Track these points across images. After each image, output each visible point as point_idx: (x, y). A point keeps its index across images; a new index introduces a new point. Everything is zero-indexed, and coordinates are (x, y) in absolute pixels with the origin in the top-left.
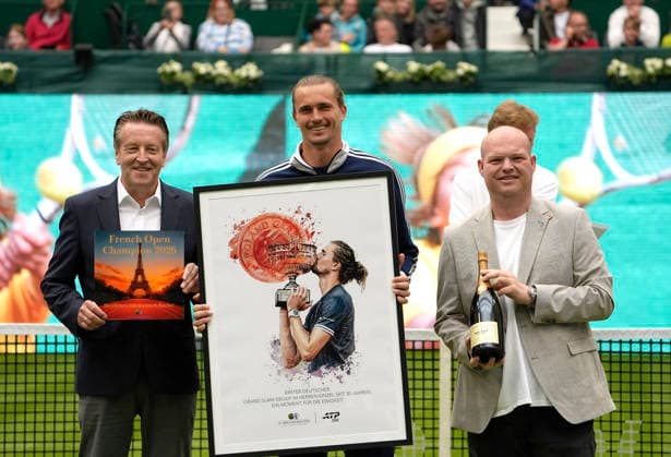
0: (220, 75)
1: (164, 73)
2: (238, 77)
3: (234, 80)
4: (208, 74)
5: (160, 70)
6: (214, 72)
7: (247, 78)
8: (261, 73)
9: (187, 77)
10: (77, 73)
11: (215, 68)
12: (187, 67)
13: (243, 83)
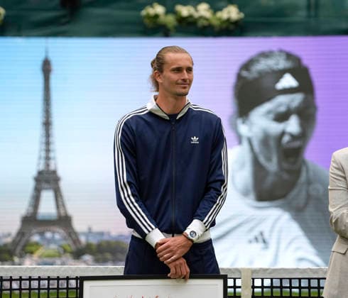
0: (201, 17)
1: (148, 16)
2: (220, 19)
3: (215, 22)
4: (191, 16)
5: (144, 13)
6: (196, 15)
7: (228, 20)
8: (242, 15)
9: (170, 20)
10: (64, 16)
11: (197, 11)
12: (170, 10)
13: (224, 26)
